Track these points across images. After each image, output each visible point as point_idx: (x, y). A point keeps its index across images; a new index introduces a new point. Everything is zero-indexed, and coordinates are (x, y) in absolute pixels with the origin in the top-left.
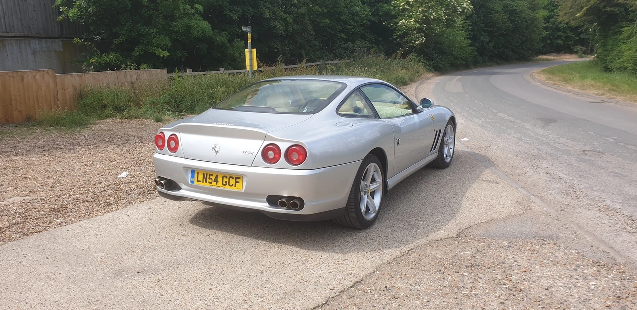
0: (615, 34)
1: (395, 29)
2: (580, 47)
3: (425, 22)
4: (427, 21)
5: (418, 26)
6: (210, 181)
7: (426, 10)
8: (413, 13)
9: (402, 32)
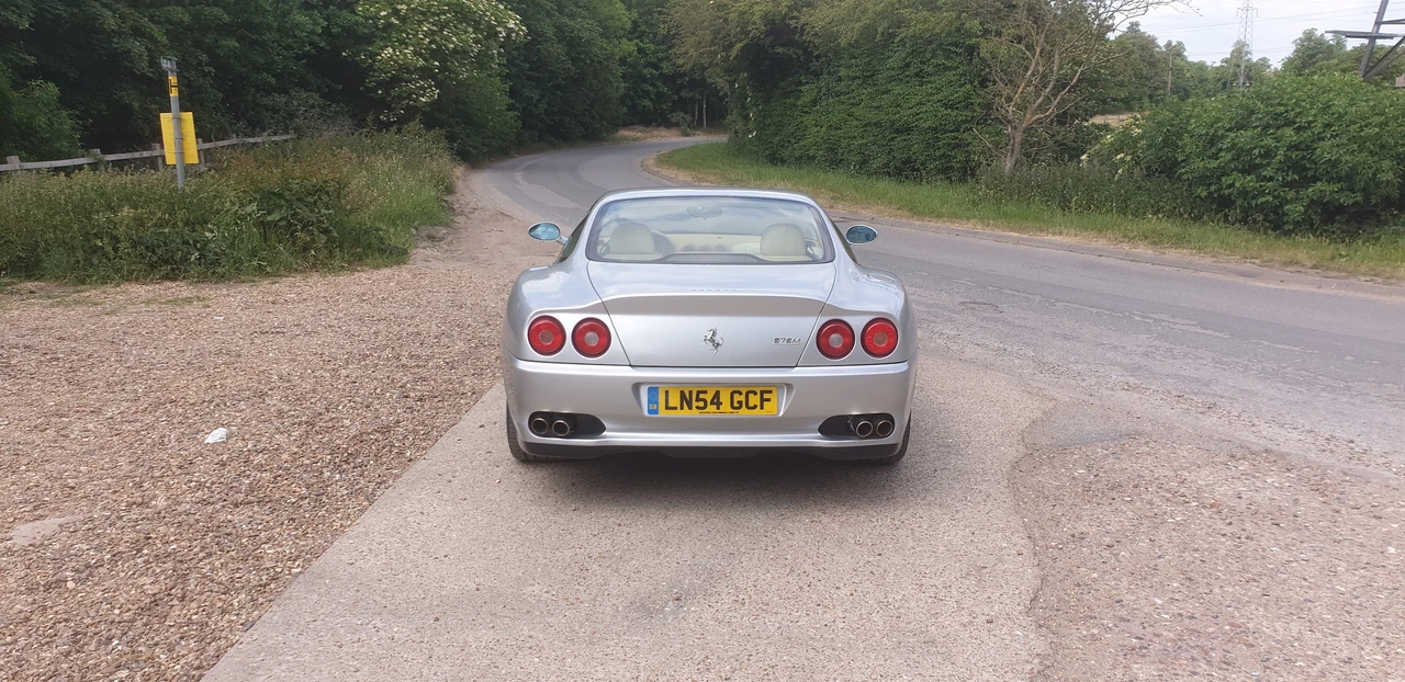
0: (787, 95)
1: (371, 67)
2: (682, 114)
3: (435, 54)
4: (437, 54)
5: (421, 62)
6: (701, 404)
7: (435, 28)
8: (408, 34)
9: (389, 75)
